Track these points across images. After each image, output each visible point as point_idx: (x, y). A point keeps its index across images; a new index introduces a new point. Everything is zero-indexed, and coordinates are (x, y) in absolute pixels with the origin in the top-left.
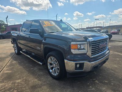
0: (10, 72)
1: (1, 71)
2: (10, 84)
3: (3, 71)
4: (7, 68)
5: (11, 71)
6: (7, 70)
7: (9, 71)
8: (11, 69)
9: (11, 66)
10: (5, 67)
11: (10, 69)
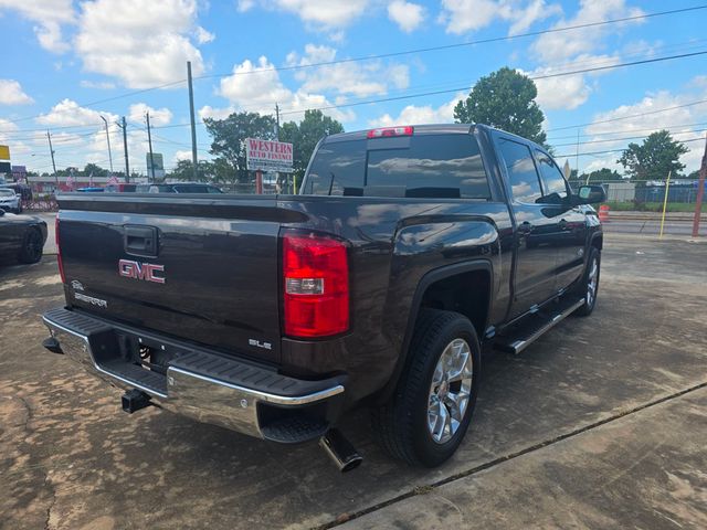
0: (661, 370)
1: (690, 390)
2: (689, 347)
3: (685, 384)
4: (659, 387)
5: (655, 369)
6: (667, 380)
7: (662, 374)
8: (648, 375)
9: (634, 386)
10: (662, 396)
11: (650, 379)
